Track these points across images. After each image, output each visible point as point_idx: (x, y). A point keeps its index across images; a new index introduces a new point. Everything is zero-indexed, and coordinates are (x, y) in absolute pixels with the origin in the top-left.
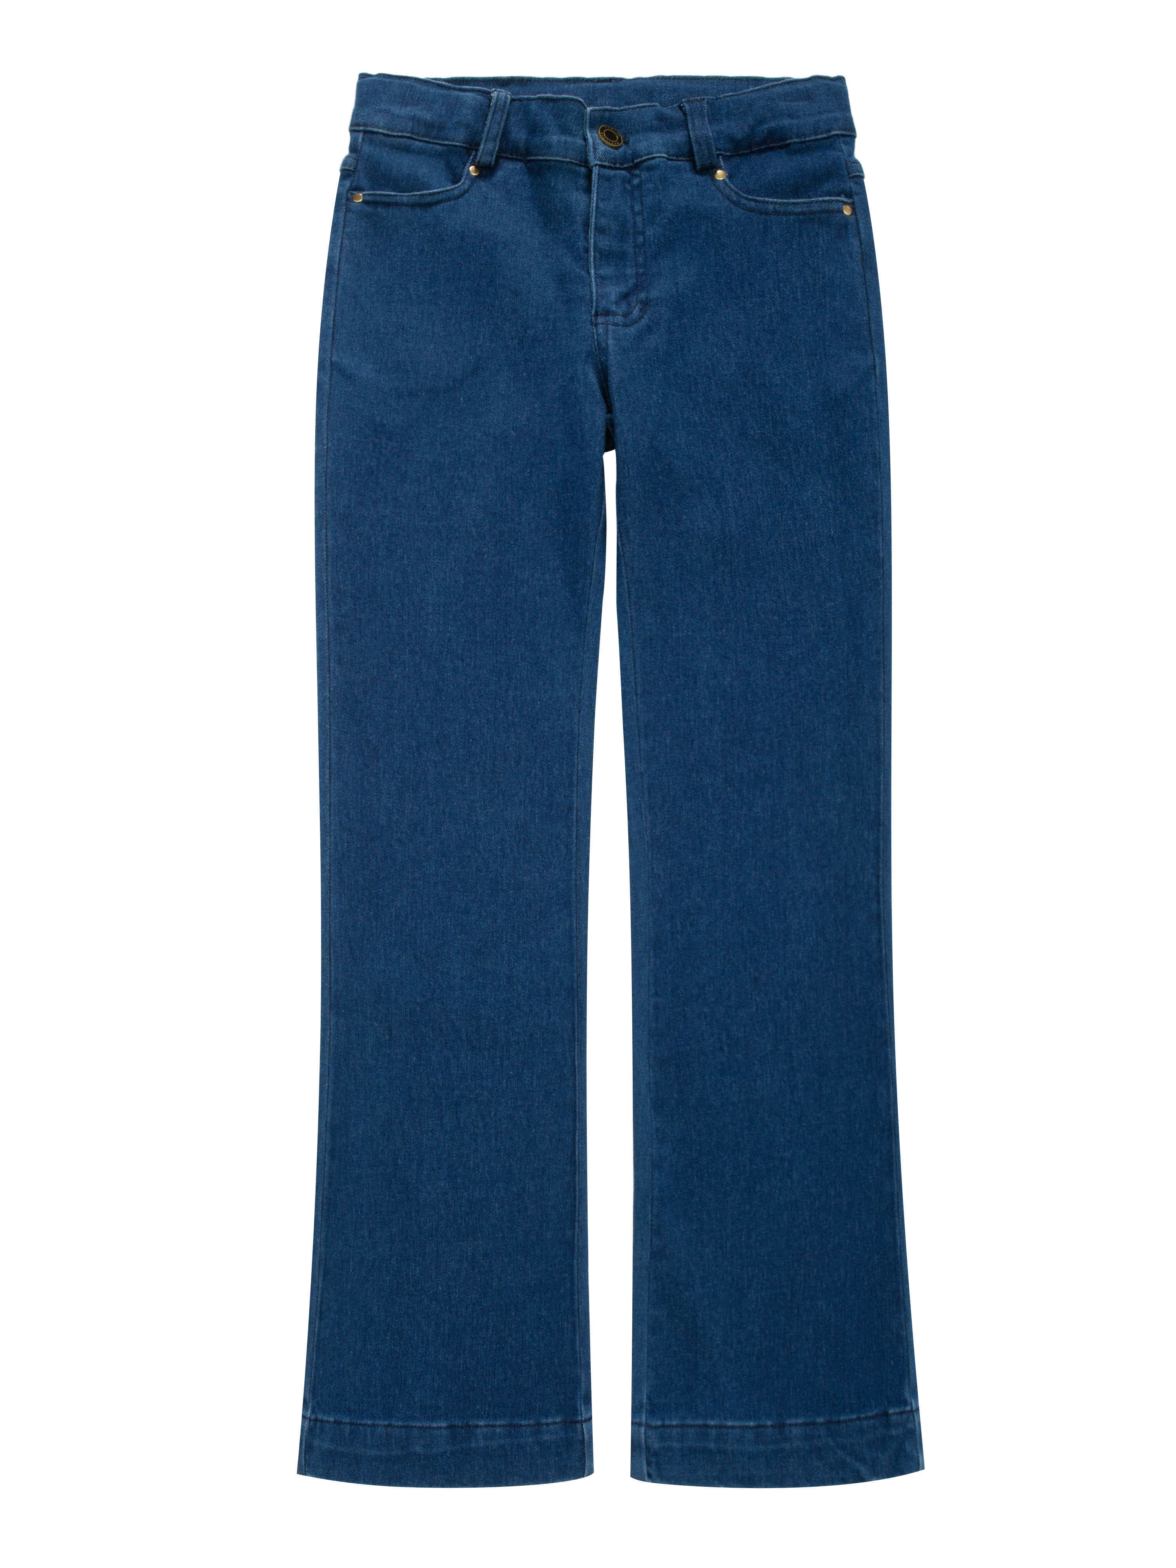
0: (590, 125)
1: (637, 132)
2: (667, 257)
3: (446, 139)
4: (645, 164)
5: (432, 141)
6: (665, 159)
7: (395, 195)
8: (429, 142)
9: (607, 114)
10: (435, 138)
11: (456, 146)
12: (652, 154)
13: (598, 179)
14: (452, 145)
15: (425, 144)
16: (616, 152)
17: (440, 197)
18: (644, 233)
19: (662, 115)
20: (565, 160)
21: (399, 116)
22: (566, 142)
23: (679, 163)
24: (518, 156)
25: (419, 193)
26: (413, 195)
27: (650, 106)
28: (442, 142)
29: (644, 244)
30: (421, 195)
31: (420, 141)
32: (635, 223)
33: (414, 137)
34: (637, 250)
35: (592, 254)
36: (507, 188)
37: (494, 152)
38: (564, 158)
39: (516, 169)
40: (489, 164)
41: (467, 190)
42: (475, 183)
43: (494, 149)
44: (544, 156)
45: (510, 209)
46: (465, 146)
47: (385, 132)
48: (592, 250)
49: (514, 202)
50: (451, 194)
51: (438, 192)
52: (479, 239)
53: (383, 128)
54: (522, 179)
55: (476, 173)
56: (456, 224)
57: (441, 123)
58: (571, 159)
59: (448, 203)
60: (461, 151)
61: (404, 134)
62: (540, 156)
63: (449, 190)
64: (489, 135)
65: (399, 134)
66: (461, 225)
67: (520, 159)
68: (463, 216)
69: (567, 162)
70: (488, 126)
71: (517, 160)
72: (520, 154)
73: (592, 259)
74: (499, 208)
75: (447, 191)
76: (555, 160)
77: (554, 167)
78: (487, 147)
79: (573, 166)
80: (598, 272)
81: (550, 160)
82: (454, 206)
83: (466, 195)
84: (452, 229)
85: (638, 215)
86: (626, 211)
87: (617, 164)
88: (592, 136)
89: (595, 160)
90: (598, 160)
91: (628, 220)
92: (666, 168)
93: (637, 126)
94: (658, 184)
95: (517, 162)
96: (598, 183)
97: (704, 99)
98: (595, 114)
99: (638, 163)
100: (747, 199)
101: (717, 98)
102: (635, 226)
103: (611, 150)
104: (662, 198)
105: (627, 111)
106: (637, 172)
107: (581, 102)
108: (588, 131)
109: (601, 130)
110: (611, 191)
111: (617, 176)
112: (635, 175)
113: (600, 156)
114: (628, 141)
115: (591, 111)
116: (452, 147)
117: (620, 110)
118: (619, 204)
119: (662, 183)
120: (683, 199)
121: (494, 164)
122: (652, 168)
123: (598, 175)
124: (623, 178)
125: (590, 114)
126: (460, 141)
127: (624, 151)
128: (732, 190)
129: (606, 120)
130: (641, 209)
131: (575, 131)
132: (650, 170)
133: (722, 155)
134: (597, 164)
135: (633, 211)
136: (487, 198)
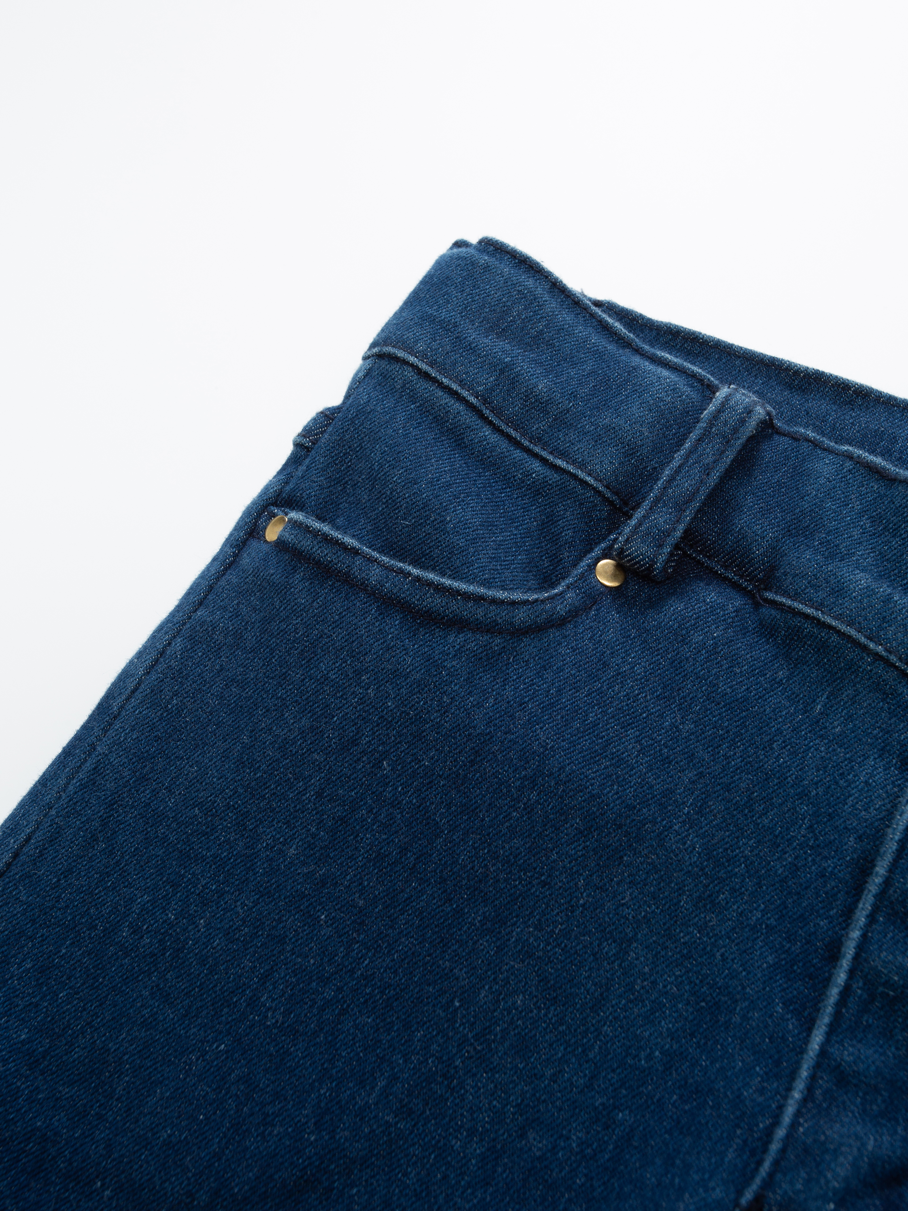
3: (563, 455)
5: (526, 443)
7: (355, 552)
8: (517, 444)
10: (538, 440)
11: (583, 483)
14: (575, 477)
15: (504, 444)
17: (468, 610)
20: (872, 645)
21: (472, 349)
22: (888, 599)
24: (742, 577)
25: (415, 571)
26: (401, 571)
28: (551, 458)
30: (418, 579)
31: (497, 429)
33: (487, 412)
35: (841, 977)
36: (678, 653)
37: (668, 539)
38: (871, 640)
39: (723, 607)
40: (648, 569)
41: (561, 622)
42: (594, 608)
43: (674, 529)
44: (817, 609)
45: (661, 716)
46: (608, 495)
47: (424, 367)
48: (845, 963)
49: (684, 697)
50: (502, 615)
51: (465, 593)
52: (525, 776)
53: (423, 356)
54: (731, 641)
55: (612, 581)
56: (479, 705)
57: (568, 412)
58: (890, 653)
59: (484, 639)
60: (596, 505)
61: (465, 393)
62: (806, 605)
63: (502, 602)
64: (670, 491)
65: (454, 386)
66: (491, 714)
67: (746, 588)
68: (509, 692)
69: (877, 656)
70: (675, 464)
71: (736, 586)
72: (747, 576)
73: (834, 993)
74: (627, 705)
75: (494, 601)
76: (844, 634)
77: (837, 653)
78: (655, 519)
79: (890, 676)
80: (834, 1050)
81: (830, 627)
82: (499, 654)
83: (553, 634)
84: (461, 715)
95: (733, 593)
116: (573, 483)
121: (661, 572)
126: (598, 476)
136: (605, 665)
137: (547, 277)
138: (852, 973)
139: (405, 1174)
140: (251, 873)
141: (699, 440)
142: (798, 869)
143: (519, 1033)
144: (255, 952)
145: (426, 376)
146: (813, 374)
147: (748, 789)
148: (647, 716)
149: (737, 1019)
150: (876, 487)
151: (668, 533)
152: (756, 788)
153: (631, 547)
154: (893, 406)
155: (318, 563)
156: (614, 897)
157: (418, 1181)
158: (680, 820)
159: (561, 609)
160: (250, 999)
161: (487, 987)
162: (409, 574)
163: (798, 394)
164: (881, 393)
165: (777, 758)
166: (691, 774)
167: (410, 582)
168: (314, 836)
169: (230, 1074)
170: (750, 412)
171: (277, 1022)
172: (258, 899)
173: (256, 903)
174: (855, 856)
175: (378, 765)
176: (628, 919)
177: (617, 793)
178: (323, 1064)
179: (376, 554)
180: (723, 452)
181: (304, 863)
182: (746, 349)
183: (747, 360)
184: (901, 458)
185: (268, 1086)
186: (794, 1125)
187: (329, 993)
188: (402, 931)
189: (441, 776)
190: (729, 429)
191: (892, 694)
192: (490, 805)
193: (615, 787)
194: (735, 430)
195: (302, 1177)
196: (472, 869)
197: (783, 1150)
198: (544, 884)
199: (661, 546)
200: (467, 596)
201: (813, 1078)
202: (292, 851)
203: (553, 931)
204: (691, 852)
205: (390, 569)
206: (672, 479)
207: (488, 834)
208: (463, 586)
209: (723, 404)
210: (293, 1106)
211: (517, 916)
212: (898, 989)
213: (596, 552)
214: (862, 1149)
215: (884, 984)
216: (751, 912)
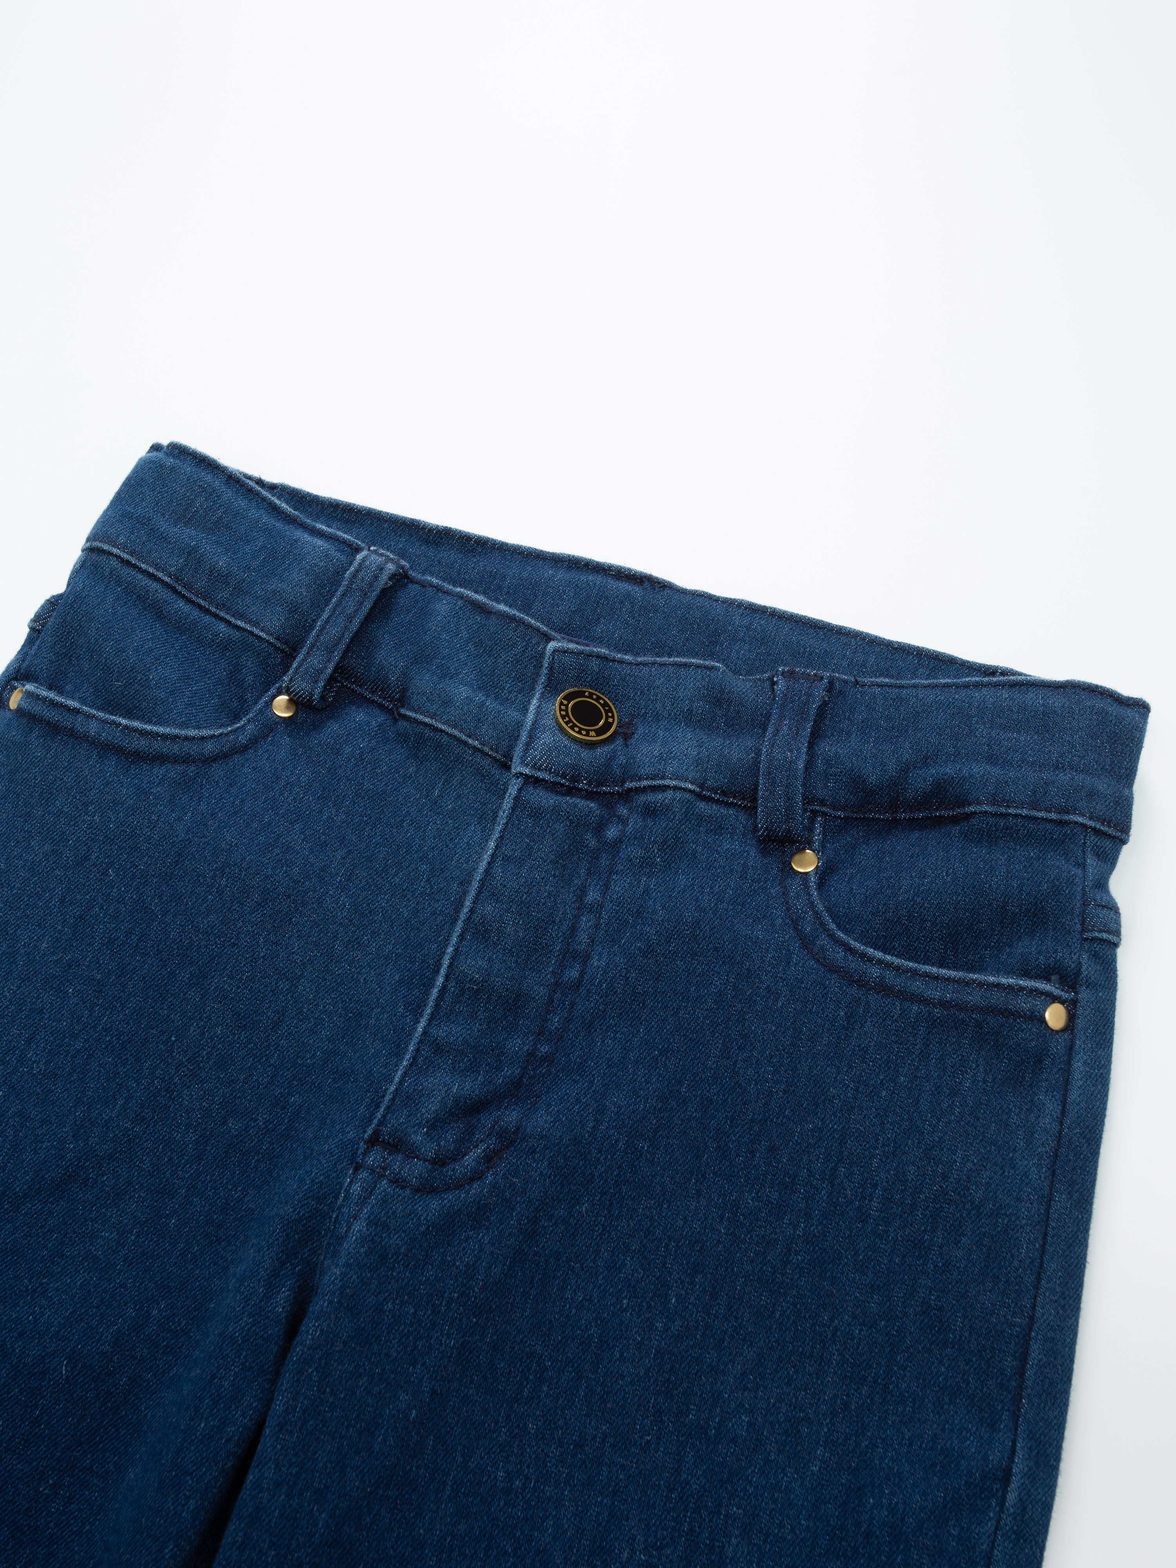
0: (549, 680)
1: (657, 717)
2: (616, 1032)
3: (242, 617)
4: (642, 798)
5: (213, 610)
6: (688, 796)
7: (77, 711)
8: (207, 611)
9: (594, 664)
10: (222, 606)
11: (258, 637)
12: (663, 778)
13: (513, 809)
14: (251, 633)
15: (196, 613)
16: (585, 754)
17: (167, 748)
18: (586, 959)
19: (722, 691)
20: (470, 741)
21: (164, 538)
22: (483, 704)
23: (724, 811)
24: (384, 699)
25: (124, 722)
26: (114, 723)
27: (698, 666)
28: (233, 620)
29: (578, 984)
30: (126, 727)
31: (189, 601)
32: (573, 929)
33: (179, 588)
34: (558, 995)
35: (440, 980)
36: (334, 763)
37: (321, 676)
38: (470, 737)
39: (368, 724)
40: (308, 700)
41: (245, 748)
42: (271, 735)
43: (326, 668)
44: (432, 718)
45: (320, 812)
46: (279, 645)
47: (126, 556)
48: (443, 971)
49: (338, 796)
50: (193, 749)
51: (163, 734)
52: (216, 868)
53: (124, 548)
54: (374, 750)
55: (286, 713)
56: (180, 819)
57: (244, 581)
58: (484, 745)
59: (180, 768)
60: (270, 654)
61: (160, 575)
62: (425, 716)
63: (194, 738)
64: (322, 638)
65: (151, 570)
66: (189, 825)
67: (388, 707)
68: (203, 807)
69: (475, 748)
70: (325, 616)
71: (381, 707)
72: (388, 697)
73: (435, 992)
74: (294, 806)
75: (186, 738)
76: (451, 735)
77: (448, 749)
78: (311, 661)
79: (486, 762)
80: (433, 1031)
81: (442, 731)
82: (194, 779)
83: (237, 758)
84: (167, 828)
85: (588, 912)
86: (559, 896)
87: (577, 782)
88: (538, 707)
89: (523, 762)
90: (527, 765)
91: (558, 920)
92: (686, 816)
93: (659, 705)
94: (654, 851)
95: (377, 712)
96: (510, 818)
97: (822, 678)
98: (567, 659)
99: (630, 790)
100: (832, 936)
101: (857, 682)
102: (571, 938)
103: (574, 747)
104: (654, 886)
105: (645, 670)
106: (623, 811)
107: (537, 630)
108: (537, 695)
109: (565, 698)
110: (532, 844)
111: (562, 811)
112: (619, 817)
113: (536, 756)
114: (633, 734)
115: (555, 651)
116: (251, 639)
117: (631, 663)
118: (543, 879)
119: (664, 850)
120: (697, 900)
121: (319, 702)
122: (654, 810)
123: (517, 798)
124: (581, 817)
125: (553, 659)
126: (269, 631)
127: (607, 756)
128: (812, 905)
129: (587, 678)
130: (599, 901)
131: (510, 692)
132: (648, 813)
133: (824, 814)
134: (521, 774)
135: (581, 900)
136: (278, 778)
137: (223, 472)
138: (447, 977)
139: (142, 1162)
140: (14, 966)
141: (343, 595)
142: (418, 912)
143: (220, 1053)
144: (21, 1022)
145: (128, 563)
146: (443, 531)
147: (384, 859)
148: (310, 813)
149: (373, 1021)
150: (479, 619)
151: (321, 671)
152: (391, 857)
153: (294, 685)
154: (505, 550)
155: (48, 723)
156: (286, 948)
157: (151, 1165)
158: (334, 886)
159: (242, 739)
160: (20, 1057)
161: (195, 1024)
162: (120, 724)
163: (433, 548)
164: (495, 541)
165: (406, 833)
166: (341, 853)
167: (121, 730)
168: (60, 932)
169: (7, 1112)
170: (382, 569)
171: (41, 1070)
172: (20, 984)
173: (19, 987)
174: (457, 896)
175: (105, 873)
176: (297, 963)
177: (286, 872)
178: (77, 1095)
179: (93, 711)
180: (362, 603)
181: (53, 953)
182: (392, 514)
183: (393, 523)
184: (508, 592)
185: (37, 1115)
186: (401, 1082)
187: (79, 1045)
188: (131, 993)
189: (153, 876)
190: (366, 584)
191: (488, 776)
192: (192, 892)
193: (285, 868)
194: (371, 585)
195: (66, 1174)
196: (181, 941)
197: (393, 1099)
198: (234, 945)
199: (316, 682)
200: (165, 737)
201: (417, 1050)
202: (44, 945)
203: (241, 978)
204: (342, 909)
205: (105, 722)
206: (323, 628)
207: (191, 915)
208: (161, 730)
209: (360, 565)
210: (56, 1127)
211: (215, 971)
212: (479, 983)
213: (273, 691)
214: (449, 1091)
215: (470, 981)
216: (385, 946)
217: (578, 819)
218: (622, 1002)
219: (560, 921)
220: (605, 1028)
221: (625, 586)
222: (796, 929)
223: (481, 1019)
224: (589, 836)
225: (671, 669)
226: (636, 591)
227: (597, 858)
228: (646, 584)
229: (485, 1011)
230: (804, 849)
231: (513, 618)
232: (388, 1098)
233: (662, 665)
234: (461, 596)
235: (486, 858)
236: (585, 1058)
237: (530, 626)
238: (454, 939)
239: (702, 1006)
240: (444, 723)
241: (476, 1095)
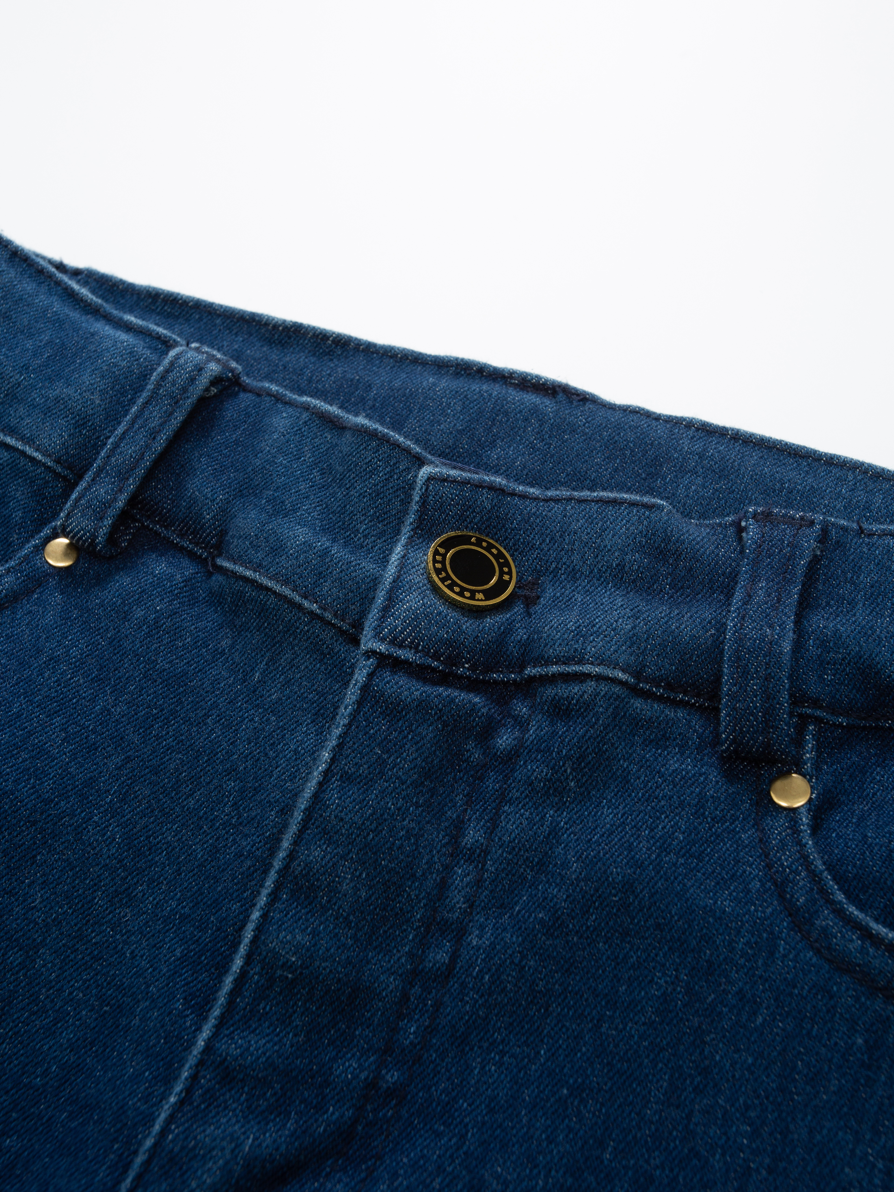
0: (421, 519)
1: (573, 574)
2: (502, 1053)
4: (550, 692)
6: (617, 689)
9: (485, 499)
11: (33, 459)
12: (580, 662)
13: (360, 703)
14: (23, 453)
16: (468, 625)
18: (460, 933)
19: (667, 539)
20: (306, 604)
22: (326, 552)
23: (670, 713)
24: (197, 544)
27: (633, 504)
28: (1, 436)
32: (443, 886)
34: (417, 990)
35: (238, 962)
36: (119, 631)
37: (109, 510)
38: (306, 598)
39: (171, 578)
40: (90, 544)
42: (38, 591)
43: (115, 500)
44: (255, 571)
45: (93, 700)
46: (59, 470)
48: (243, 949)
49: (120, 678)
54: (175, 613)
55: (62, 561)
57: (19, 385)
58: (325, 610)
60: (48, 482)
62: (246, 567)
64: (113, 459)
67: (201, 555)
69: (313, 615)
70: (120, 430)
71: (192, 556)
72: (203, 543)
73: (229, 981)
74: (56, 691)
76: (280, 595)
77: (276, 615)
78: (96, 490)
79: (327, 635)
80: (222, 1046)
81: (267, 589)
85: (466, 861)
86: (423, 835)
87: (455, 665)
88: (403, 557)
89: (377, 635)
90: (383, 640)
91: (419, 873)
92: (614, 718)
93: (576, 557)
94: (566, 771)
95: (186, 562)
96: (354, 716)
97: (812, 523)
98: (446, 490)
99: (532, 679)
100: (839, 912)
101: (861, 530)
102: (439, 900)
103: (453, 615)
104: (566, 823)
105: (557, 508)
106: (522, 709)
107: (407, 451)
108: (403, 540)
109: (440, 545)
110: (385, 756)
111: (432, 709)
112: (515, 718)
113: (396, 627)
114: (539, 597)
115: (430, 478)
116: (23, 461)
117: (536, 499)
118: (399, 809)
119: (581, 770)
120: (630, 848)
121: (104, 547)
122: (567, 709)
123: (365, 688)
124: (460, 717)
125: (426, 490)
126: (47, 451)
127: (499, 628)
128: (807, 863)
129: (474, 517)
130: (482, 844)
131: (366, 537)
132: (558, 713)
133: (818, 720)
134: (374, 652)
135: (456, 842)
136: (39, 651)
138: (249, 959)
141: (146, 403)
142: (218, 851)
146: (292, 327)
147: (176, 770)
148: (78, 701)
149: (136, 1021)
150: (329, 437)
152: (185, 768)
153: (72, 523)
154: (373, 353)
156: (24, 901)
158: (102, 809)
163: (277, 349)
164: (360, 340)
165: (210, 734)
166: (117, 760)
170: (201, 369)
176: (37, 923)
177: (34, 787)
180: (171, 414)
182: (226, 307)
183: (228, 318)
184: (374, 406)
186: (163, 1133)
190: (178, 389)
191: (329, 654)
193: (32, 781)
194: (185, 390)
197: (148, 1163)
199: (101, 519)
201: (194, 1078)
204: (110, 843)
206: (116, 446)
209: (172, 364)
212: (296, 970)
213: (47, 531)
214: (237, 1151)
215: (282, 966)
216: (167, 902)
217: (455, 721)
218: (513, 1005)
219: (423, 874)
220: (486, 1045)
221: (531, 399)
222: (781, 897)
223: (297, 1026)
224: (471, 745)
225: (595, 507)
226: (547, 405)
227: (481, 779)
228: (561, 396)
229: (303, 1014)
230: (788, 773)
231: (373, 435)
232: (139, 1160)
233: (580, 501)
234: (306, 407)
235: (316, 776)
236: (454, 1094)
237: (396, 445)
238: (263, 900)
239: (636, 1018)
240: (270, 578)
241: (281, 1155)
